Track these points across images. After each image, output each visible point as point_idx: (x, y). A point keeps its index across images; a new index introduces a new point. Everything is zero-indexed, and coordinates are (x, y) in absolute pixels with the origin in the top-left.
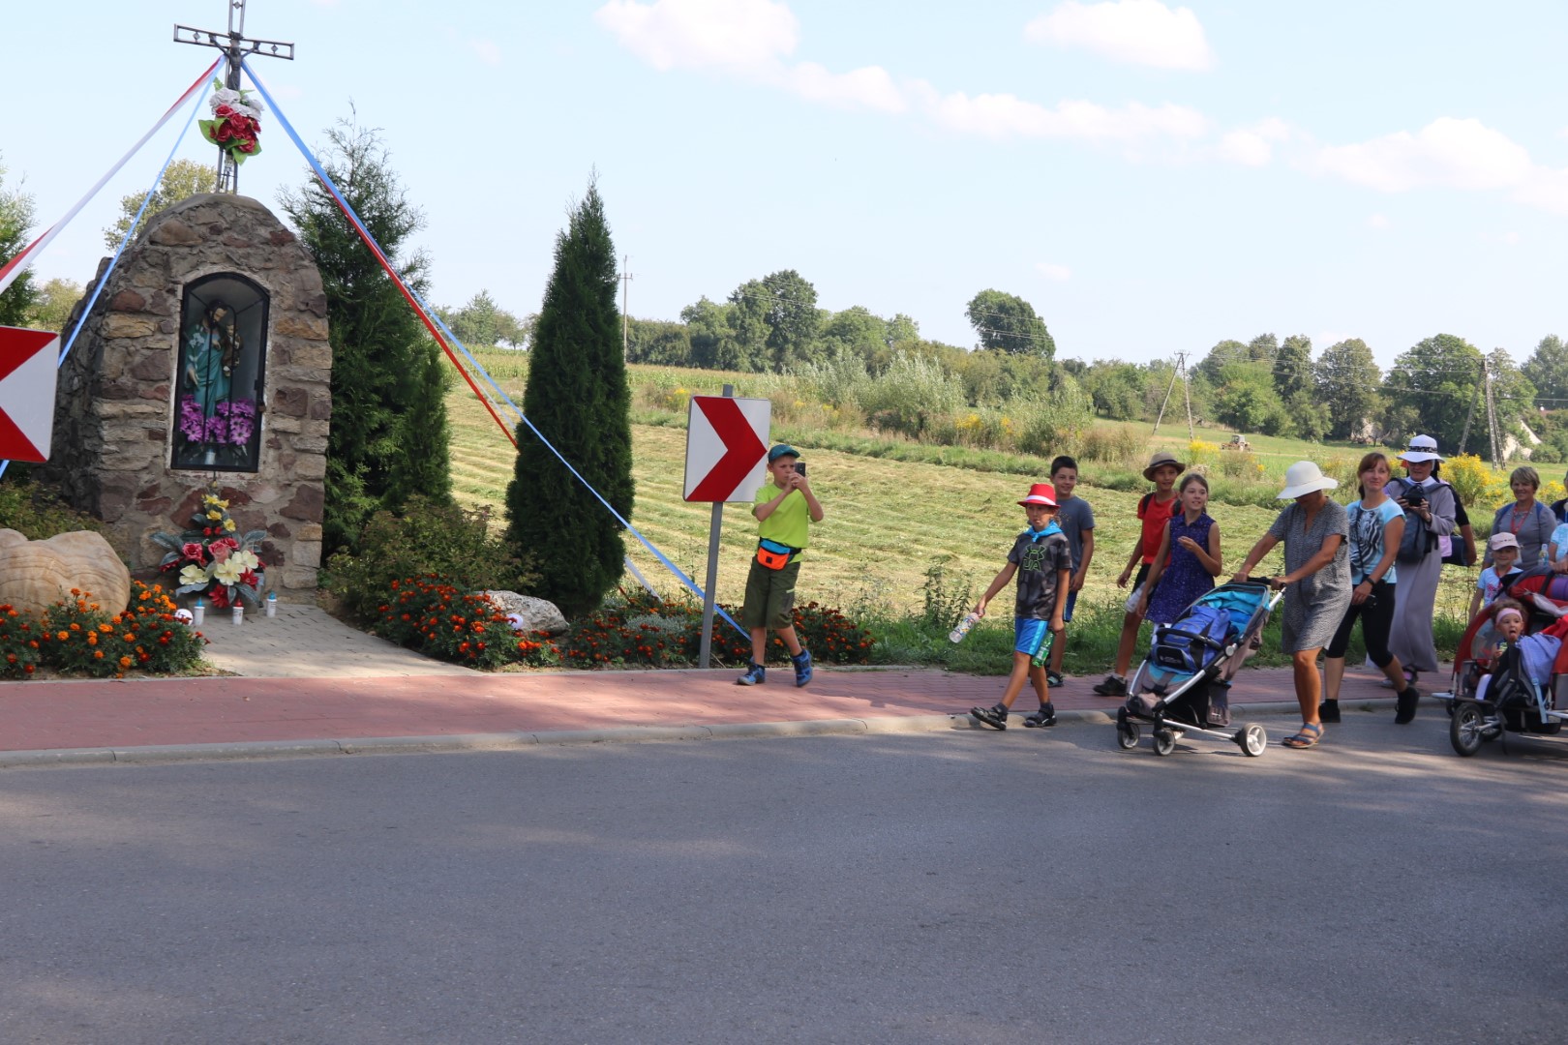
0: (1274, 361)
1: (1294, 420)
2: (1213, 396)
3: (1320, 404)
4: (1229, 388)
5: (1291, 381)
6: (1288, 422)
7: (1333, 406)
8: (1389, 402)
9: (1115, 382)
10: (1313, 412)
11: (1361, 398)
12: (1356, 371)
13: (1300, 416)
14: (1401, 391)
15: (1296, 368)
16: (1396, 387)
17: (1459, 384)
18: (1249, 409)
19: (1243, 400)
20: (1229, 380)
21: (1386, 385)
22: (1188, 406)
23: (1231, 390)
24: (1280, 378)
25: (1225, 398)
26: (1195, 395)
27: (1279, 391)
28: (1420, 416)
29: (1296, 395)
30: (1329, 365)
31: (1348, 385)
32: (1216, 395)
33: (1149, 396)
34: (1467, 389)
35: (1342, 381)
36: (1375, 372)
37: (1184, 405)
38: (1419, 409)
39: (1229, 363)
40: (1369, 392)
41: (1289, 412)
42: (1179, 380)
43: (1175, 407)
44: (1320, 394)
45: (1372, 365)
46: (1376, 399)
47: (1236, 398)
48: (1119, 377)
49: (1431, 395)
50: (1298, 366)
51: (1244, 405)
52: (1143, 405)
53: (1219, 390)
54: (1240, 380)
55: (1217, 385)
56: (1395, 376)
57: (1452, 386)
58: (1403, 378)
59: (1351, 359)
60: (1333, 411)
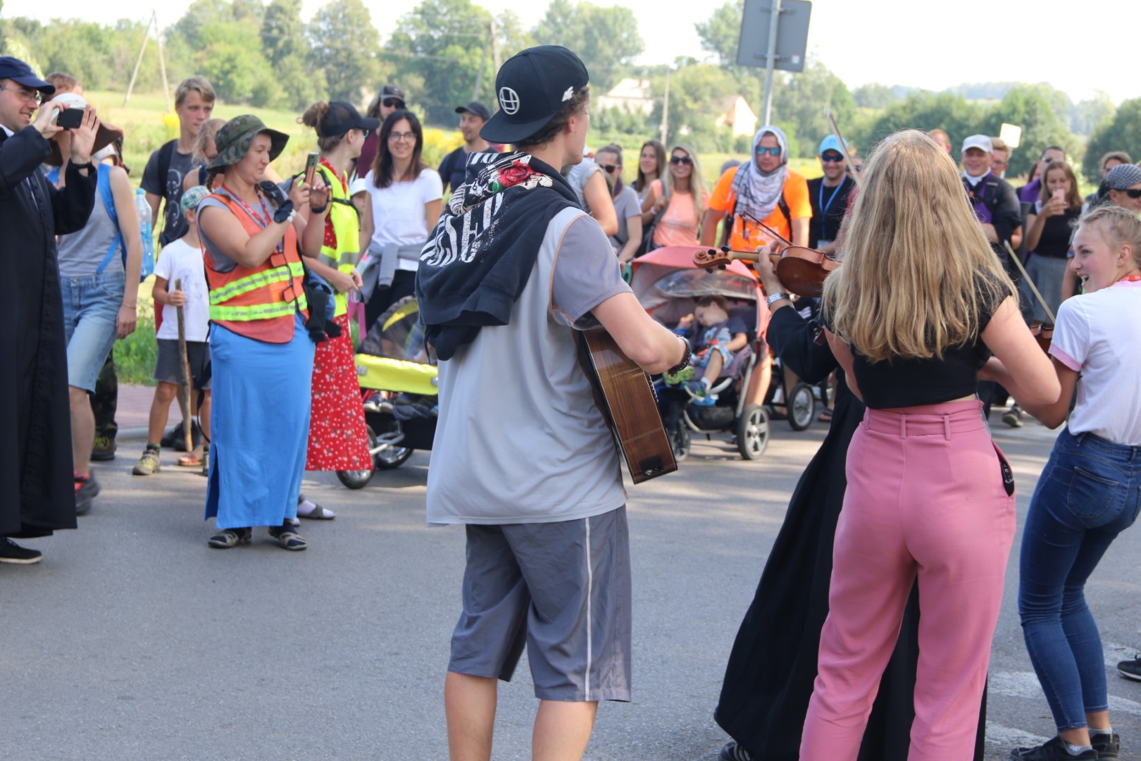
0: (261, 21)
1: (286, 89)
2: (192, 63)
3: (312, 70)
4: (209, 52)
5: (280, 44)
6: (278, 93)
7: (328, 73)
8: (390, 69)
9: (77, 45)
10: (307, 81)
11: (360, 64)
12: (353, 33)
13: (292, 85)
14: (403, 57)
15: (286, 29)
16: (398, 52)
17: (467, 48)
18: (233, 76)
19: (227, 66)
20: (211, 43)
21: (387, 49)
22: (164, 73)
23: (213, 55)
24: (269, 41)
25: (206, 64)
26: (171, 60)
27: (267, 57)
28: (425, 85)
29: (287, 60)
30: (323, 26)
31: (345, 49)
32: (196, 60)
33: (117, 61)
34: (475, 54)
35: (338, 44)
36: (375, 35)
37: (159, 72)
38: (424, 76)
39: (210, 22)
40: (368, 58)
41: (280, 79)
42: (151, 42)
43: (148, 74)
44: (314, 59)
45: (371, 27)
46: (376, 66)
47: (219, 64)
48: (81, 38)
49: (436, 61)
50: (288, 26)
51: (227, 73)
52: (110, 72)
53: (200, 54)
54: (222, 43)
55: (196, 48)
56: (396, 40)
57: (458, 50)
58: (406, 42)
59: (347, 19)
60: (329, 80)
